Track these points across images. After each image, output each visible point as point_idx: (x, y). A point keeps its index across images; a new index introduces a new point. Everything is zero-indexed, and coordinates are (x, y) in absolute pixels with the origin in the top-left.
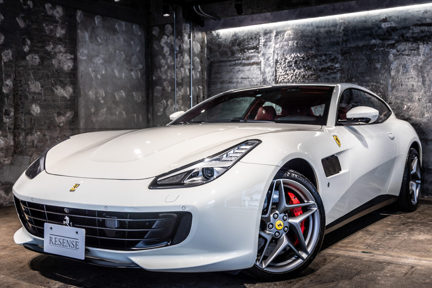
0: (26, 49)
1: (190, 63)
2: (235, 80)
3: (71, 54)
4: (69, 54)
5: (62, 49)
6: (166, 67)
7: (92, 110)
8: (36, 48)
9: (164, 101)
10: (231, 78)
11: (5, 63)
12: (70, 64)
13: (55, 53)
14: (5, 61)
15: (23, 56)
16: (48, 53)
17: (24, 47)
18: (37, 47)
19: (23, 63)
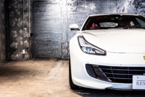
2: (47, 11)
6: (17, 2)
9: (16, 19)
10: (45, 9)
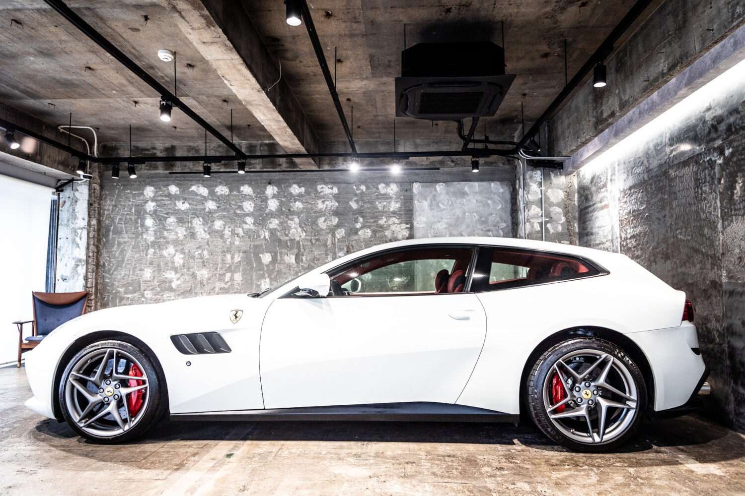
0: (358, 226)
1: (542, 216)
3: (407, 224)
4: (404, 225)
5: (397, 221)
7: (432, 275)
8: (368, 224)
11: (338, 239)
12: (405, 233)
13: (389, 226)
14: (339, 238)
15: (356, 232)
16: (381, 227)
17: (356, 224)
18: (370, 222)
19: (356, 237)
